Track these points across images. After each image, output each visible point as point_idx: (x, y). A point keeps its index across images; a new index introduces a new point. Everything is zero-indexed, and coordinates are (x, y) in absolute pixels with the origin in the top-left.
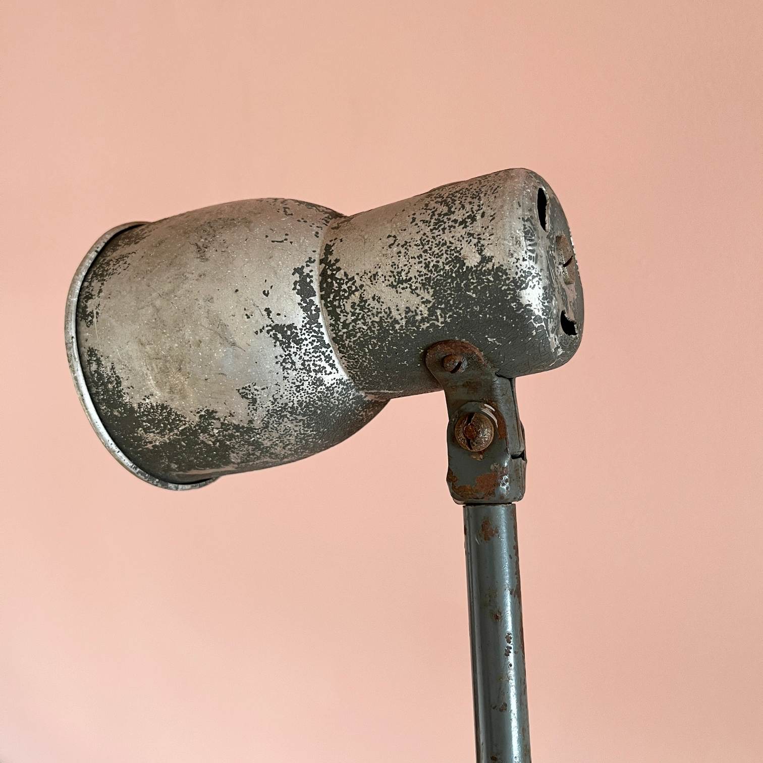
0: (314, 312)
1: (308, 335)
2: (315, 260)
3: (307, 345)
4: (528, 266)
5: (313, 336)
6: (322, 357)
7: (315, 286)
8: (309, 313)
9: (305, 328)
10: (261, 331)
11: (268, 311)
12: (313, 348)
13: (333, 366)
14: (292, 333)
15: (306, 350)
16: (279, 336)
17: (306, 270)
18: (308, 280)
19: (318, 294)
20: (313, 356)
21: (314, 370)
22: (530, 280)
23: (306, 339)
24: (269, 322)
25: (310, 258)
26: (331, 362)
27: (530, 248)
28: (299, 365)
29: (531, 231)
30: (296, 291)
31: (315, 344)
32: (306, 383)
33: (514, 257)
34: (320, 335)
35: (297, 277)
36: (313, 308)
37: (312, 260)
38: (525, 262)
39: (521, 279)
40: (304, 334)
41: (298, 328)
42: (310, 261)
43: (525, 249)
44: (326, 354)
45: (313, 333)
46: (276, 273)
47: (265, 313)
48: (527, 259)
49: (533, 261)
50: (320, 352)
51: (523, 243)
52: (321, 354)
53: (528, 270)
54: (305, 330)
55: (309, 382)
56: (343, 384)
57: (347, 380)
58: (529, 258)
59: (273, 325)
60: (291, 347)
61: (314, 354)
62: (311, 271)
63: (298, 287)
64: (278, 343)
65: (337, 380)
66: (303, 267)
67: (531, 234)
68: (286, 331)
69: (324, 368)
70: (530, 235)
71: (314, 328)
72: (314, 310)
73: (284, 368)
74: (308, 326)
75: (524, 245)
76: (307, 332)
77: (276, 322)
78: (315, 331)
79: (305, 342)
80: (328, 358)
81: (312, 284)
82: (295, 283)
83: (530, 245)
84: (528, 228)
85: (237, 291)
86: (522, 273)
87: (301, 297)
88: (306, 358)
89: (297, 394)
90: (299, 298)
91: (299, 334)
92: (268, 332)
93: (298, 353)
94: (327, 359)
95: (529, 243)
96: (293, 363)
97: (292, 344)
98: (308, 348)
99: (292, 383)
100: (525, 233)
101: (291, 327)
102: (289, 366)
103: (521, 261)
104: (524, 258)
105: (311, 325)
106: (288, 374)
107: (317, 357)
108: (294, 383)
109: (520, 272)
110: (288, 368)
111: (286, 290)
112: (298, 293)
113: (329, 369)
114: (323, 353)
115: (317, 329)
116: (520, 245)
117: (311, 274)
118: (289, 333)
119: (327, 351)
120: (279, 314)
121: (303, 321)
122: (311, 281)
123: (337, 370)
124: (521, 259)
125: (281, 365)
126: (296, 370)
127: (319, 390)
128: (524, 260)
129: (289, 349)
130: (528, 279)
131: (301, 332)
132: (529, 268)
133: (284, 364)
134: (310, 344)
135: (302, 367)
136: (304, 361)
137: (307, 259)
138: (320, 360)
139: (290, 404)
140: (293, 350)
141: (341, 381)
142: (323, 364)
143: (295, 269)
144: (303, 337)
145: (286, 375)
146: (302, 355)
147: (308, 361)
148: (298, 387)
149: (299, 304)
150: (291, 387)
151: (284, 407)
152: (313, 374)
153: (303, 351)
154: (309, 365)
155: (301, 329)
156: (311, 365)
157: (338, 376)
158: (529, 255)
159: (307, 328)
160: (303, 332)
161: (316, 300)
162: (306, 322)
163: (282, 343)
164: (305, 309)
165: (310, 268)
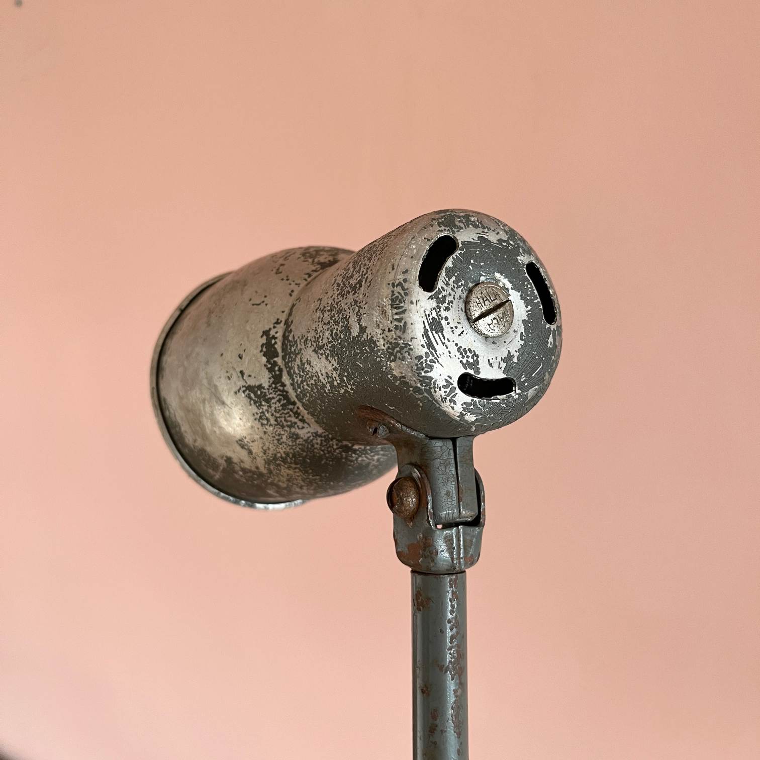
0: (277, 373)
1: (275, 394)
2: (281, 321)
3: (275, 403)
4: (394, 337)
5: (279, 395)
6: (291, 413)
7: (278, 346)
8: (273, 373)
9: (271, 388)
10: (239, 391)
11: (242, 373)
12: (281, 406)
13: (303, 421)
14: (261, 393)
15: (275, 408)
16: (252, 395)
17: (272, 333)
18: (273, 341)
19: (281, 354)
20: (283, 413)
21: (288, 426)
22: (397, 351)
23: (273, 398)
24: (244, 384)
25: (278, 319)
26: (300, 417)
27: (396, 317)
28: (272, 421)
29: (400, 297)
30: (263, 353)
31: (282, 402)
32: (284, 437)
33: (381, 327)
34: (285, 393)
35: (264, 340)
36: (277, 368)
37: (279, 321)
38: (390, 333)
39: (389, 350)
40: (271, 393)
41: (266, 388)
42: (278, 322)
43: (391, 319)
44: (295, 410)
45: (279, 393)
46: (248, 338)
47: (240, 375)
48: (393, 329)
49: (400, 331)
50: (288, 409)
51: (389, 312)
52: (289, 410)
53: (395, 341)
54: (271, 390)
55: (287, 436)
56: (320, 436)
57: (323, 433)
58: (395, 328)
59: (246, 385)
60: (263, 406)
61: (283, 411)
62: (276, 333)
63: (264, 349)
64: (252, 402)
65: (312, 433)
66: (270, 329)
67: (399, 302)
68: (257, 391)
69: (295, 423)
70: (397, 302)
71: (279, 388)
72: (278, 370)
73: (262, 424)
74: (273, 386)
75: (390, 314)
76: (273, 391)
77: (249, 383)
78: (279, 390)
79: (273, 401)
80: (297, 414)
81: (276, 346)
82: (262, 346)
83: (396, 314)
84: (397, 294)
85: (222, 355)
86: (389, 345)
87: (267, 358)
88: (278, 415)
89: (281, 446)
90: (264, 359)
91: (267, 394)
92: (244, 392)
93: (270, 410)
94: (296, 416)
95: (395, 311)
96: (268, 420)
97: (263, 403)
98: (277, 406)
99: (273, 437)
100: (392, 300)
101: (260, 387)
102: (265, 422)
103: (386, 333)
104: (389, 329)
105: (275, 384)
106: (266, 429)
107: (286, 414)
108: (274, 437)
109: (387, 343)
110: (265, 424)
111: (255, 352)
112: (264, 355)
113: (300, 424)
114: (291, 410)
115: (281, 388)
116: (385, 315)
117: (276, 336)
118: (259, 392)
119: (294, 408)
120: (250, 376)
121: (269, 382)
122: (276, 343)
123: (308, 424)
124: (387, 330)
125: (259, 421)
126: (272, 426)
127: (298, 442)
128: (390, 330)
129: (262, 407)
130: (395, 351)
131: (269, 392)
132: (396, 339)
133: (261, 420)
134: (278, 403)
135: (276, 423)
136: (277, 417)
137: (275, 321)
138: (290, 416)
139: (279, 455)
140: (265, 408)
141: (316, 435)
142: (294, 419)
143: (264, 332)
144: (271, 396)
145: (265, 429)
146: (273, 412)
147: (279, 417)
148: (278, 440)
149: (265, 365)
150: (273, 440)
151: (275, 458)
152: (286, 428)
153: (273, 409)
154: (281, 421)
155: (268, 389)
156: (283, 421)
157: (312, 430)
158: (395, 325)
159: (273, 388)
160: (271, 391)
161: (279, 360)
162: (271, 382)
163: (255, 402)
164: (270, 370)
165: (275, 330)
